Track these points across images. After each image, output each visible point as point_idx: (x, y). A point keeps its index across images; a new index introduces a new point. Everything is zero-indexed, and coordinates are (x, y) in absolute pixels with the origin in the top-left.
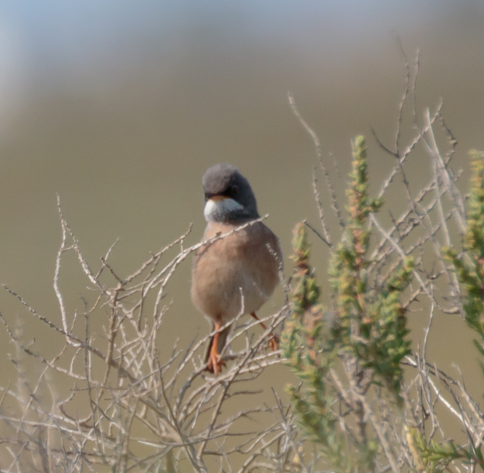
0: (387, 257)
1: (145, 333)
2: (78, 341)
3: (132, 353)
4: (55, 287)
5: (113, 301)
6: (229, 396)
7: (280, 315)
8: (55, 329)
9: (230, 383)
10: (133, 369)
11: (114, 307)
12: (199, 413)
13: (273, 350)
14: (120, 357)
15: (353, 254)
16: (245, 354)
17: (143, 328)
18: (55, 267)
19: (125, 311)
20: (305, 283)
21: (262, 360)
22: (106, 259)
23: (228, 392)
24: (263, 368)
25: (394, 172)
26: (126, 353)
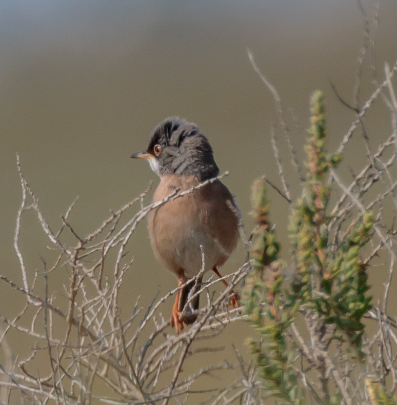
0: (347, 212)
1: (106, 291)
2: (39, 300)
3: (93, 312)
4: (16, 247)
5: (73, 260)
6: (191, 353)
7: (241, 272)
8: (16, 288)
9: (192, 340)
10: (94, 328)
11: (75, 266)
12: (161, 371)
13: (234, 307)
14: (81, 315)
15: (313, 209)
16: (207, 311)
17: (104, 287)
19: (85, 270)
20: (265, 239)
21: (224, 317)
22: (66, 218)
23: (189, 350)
24: (225, 325)
25: (353, 127)
26: (87, 311)
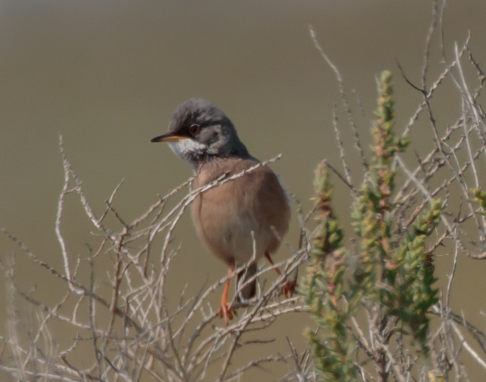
0: (411, 199)
1: (151, 279)
2: (82, 287)
3: (137, 301)
4: (58, 231)
5: (118, 247)
6: (240, 346)
7: (295, 260)
8: (57, 275)
9: (241, 332)
10: (139, 317)
11: (119, 253)
12: (209, 363)
13: (287, 297)
14: (125, 304)
15: (378, 195)
16: (257, 301)
17: (150, 274)
18: (57, 210)
19: (130, 257)
20: (327, 226)
21: (275, 308)
22: (110, 202)
23: (239, 342)
24: (276, 316)
25: (420, 109)
26: (131, 300)
